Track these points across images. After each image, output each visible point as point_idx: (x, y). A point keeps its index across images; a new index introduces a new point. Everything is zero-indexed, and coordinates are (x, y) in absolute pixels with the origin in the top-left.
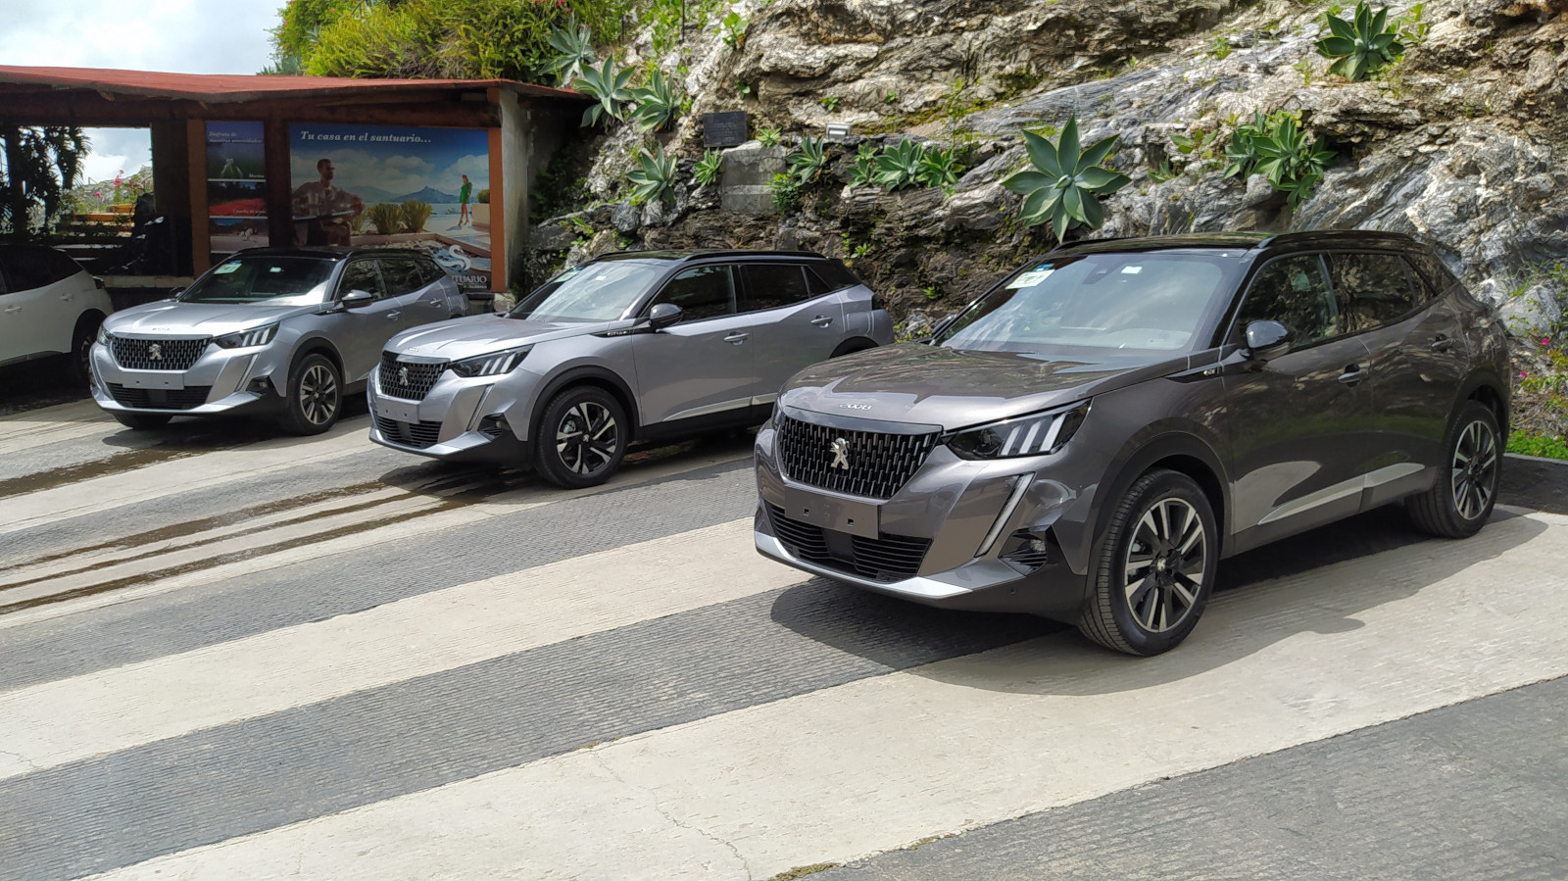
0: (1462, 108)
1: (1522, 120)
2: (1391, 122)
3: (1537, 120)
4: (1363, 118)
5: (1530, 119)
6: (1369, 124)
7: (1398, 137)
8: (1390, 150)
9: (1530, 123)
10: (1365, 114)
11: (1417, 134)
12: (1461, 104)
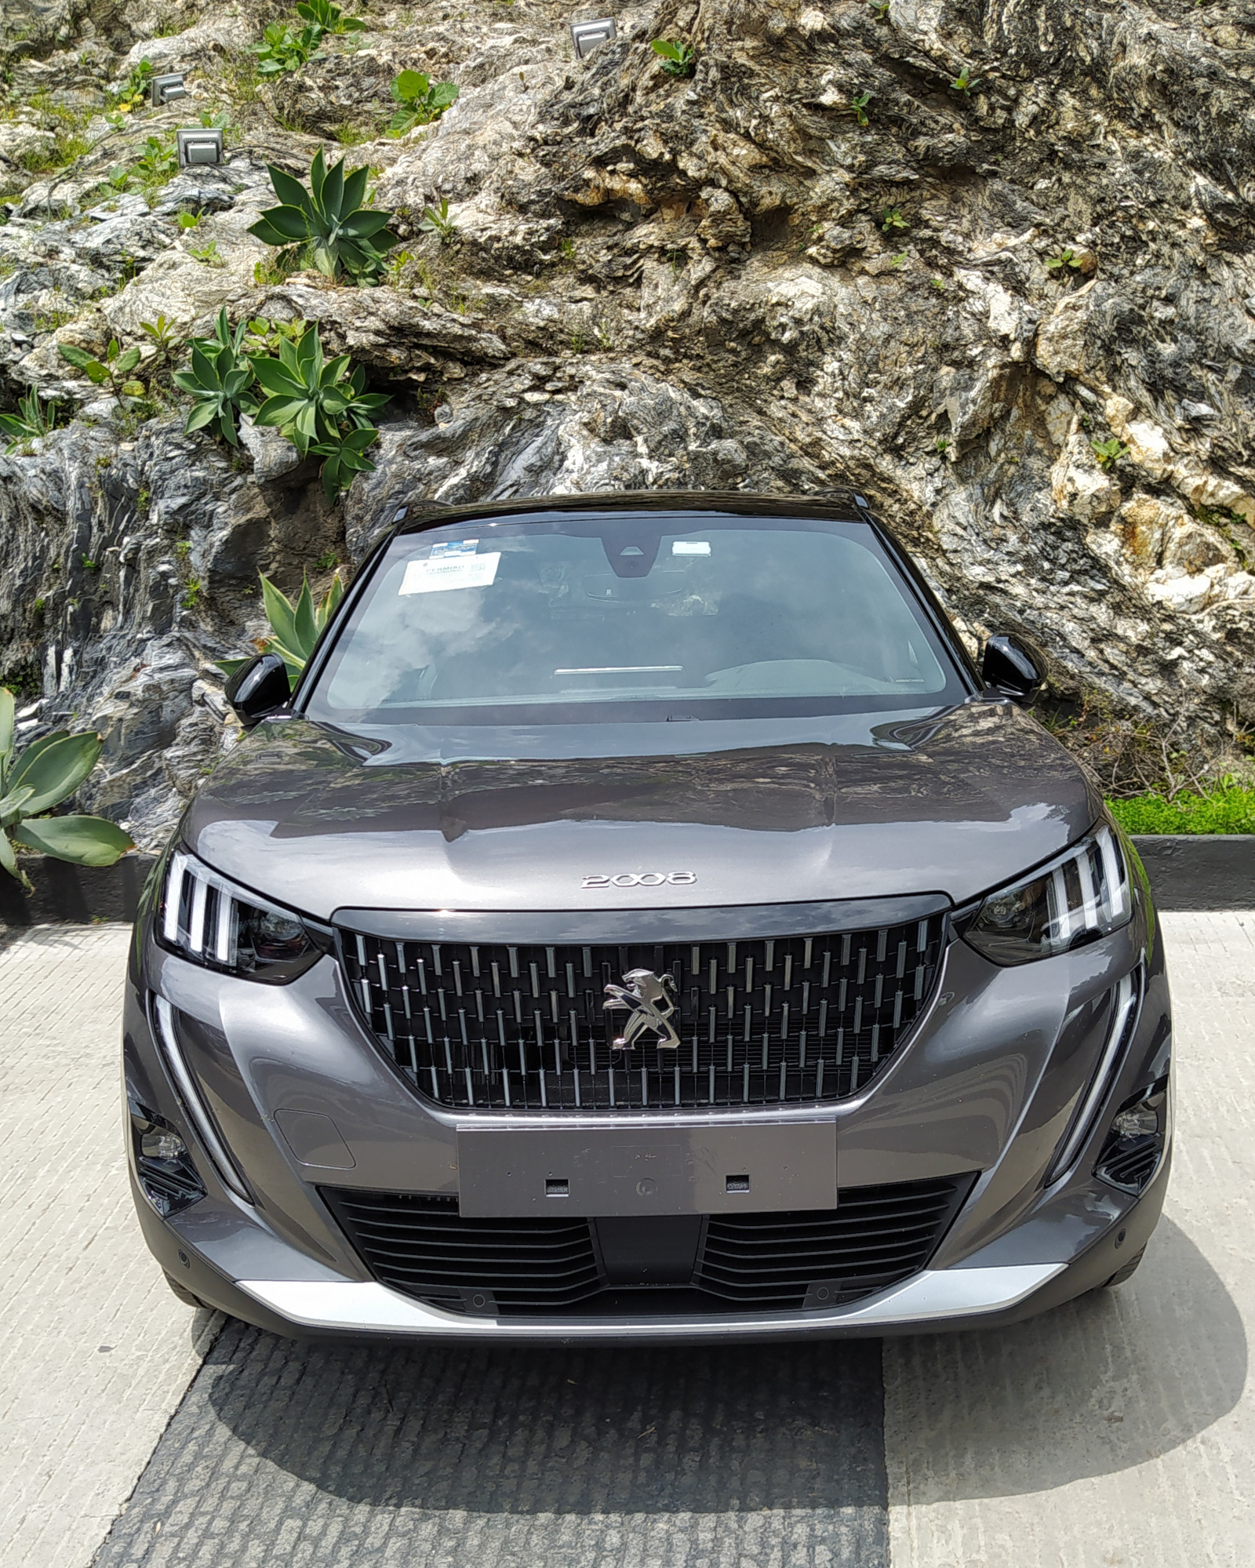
0: (563, 337)
1: (667, 360)
2: (469, 352)
3: (685, 361)
4: (425, 342)
5: (677, 360)
6: (435, 351)
7: (484, 376)
8: (479, 397)
9: (677, 365)
10: (429, 335)
11: (511, 373)
12: (561, 331)
